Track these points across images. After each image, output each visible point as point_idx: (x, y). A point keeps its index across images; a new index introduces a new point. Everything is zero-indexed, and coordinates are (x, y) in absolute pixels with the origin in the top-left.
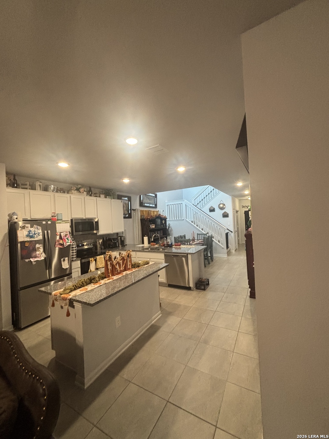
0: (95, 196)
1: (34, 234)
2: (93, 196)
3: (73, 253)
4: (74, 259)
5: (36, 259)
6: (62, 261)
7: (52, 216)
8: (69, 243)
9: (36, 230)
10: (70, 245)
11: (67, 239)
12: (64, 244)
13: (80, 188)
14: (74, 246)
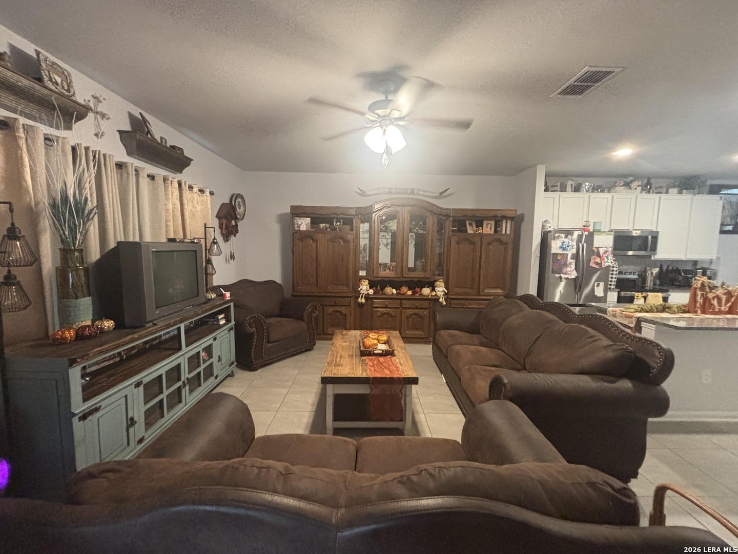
0: (656, 193)
1: (568, 246)
2: (653, 193)
3: (612, 278)
4: (612, 287)
5: (566, 276)
6: (595, 286)
7: (584, 226)
8: (610, 264)
9: (570, 242)
10: (609, 266)
11: (607, 257)
12: (601, 263)
13: (631, 181)
14: (615, 269)
